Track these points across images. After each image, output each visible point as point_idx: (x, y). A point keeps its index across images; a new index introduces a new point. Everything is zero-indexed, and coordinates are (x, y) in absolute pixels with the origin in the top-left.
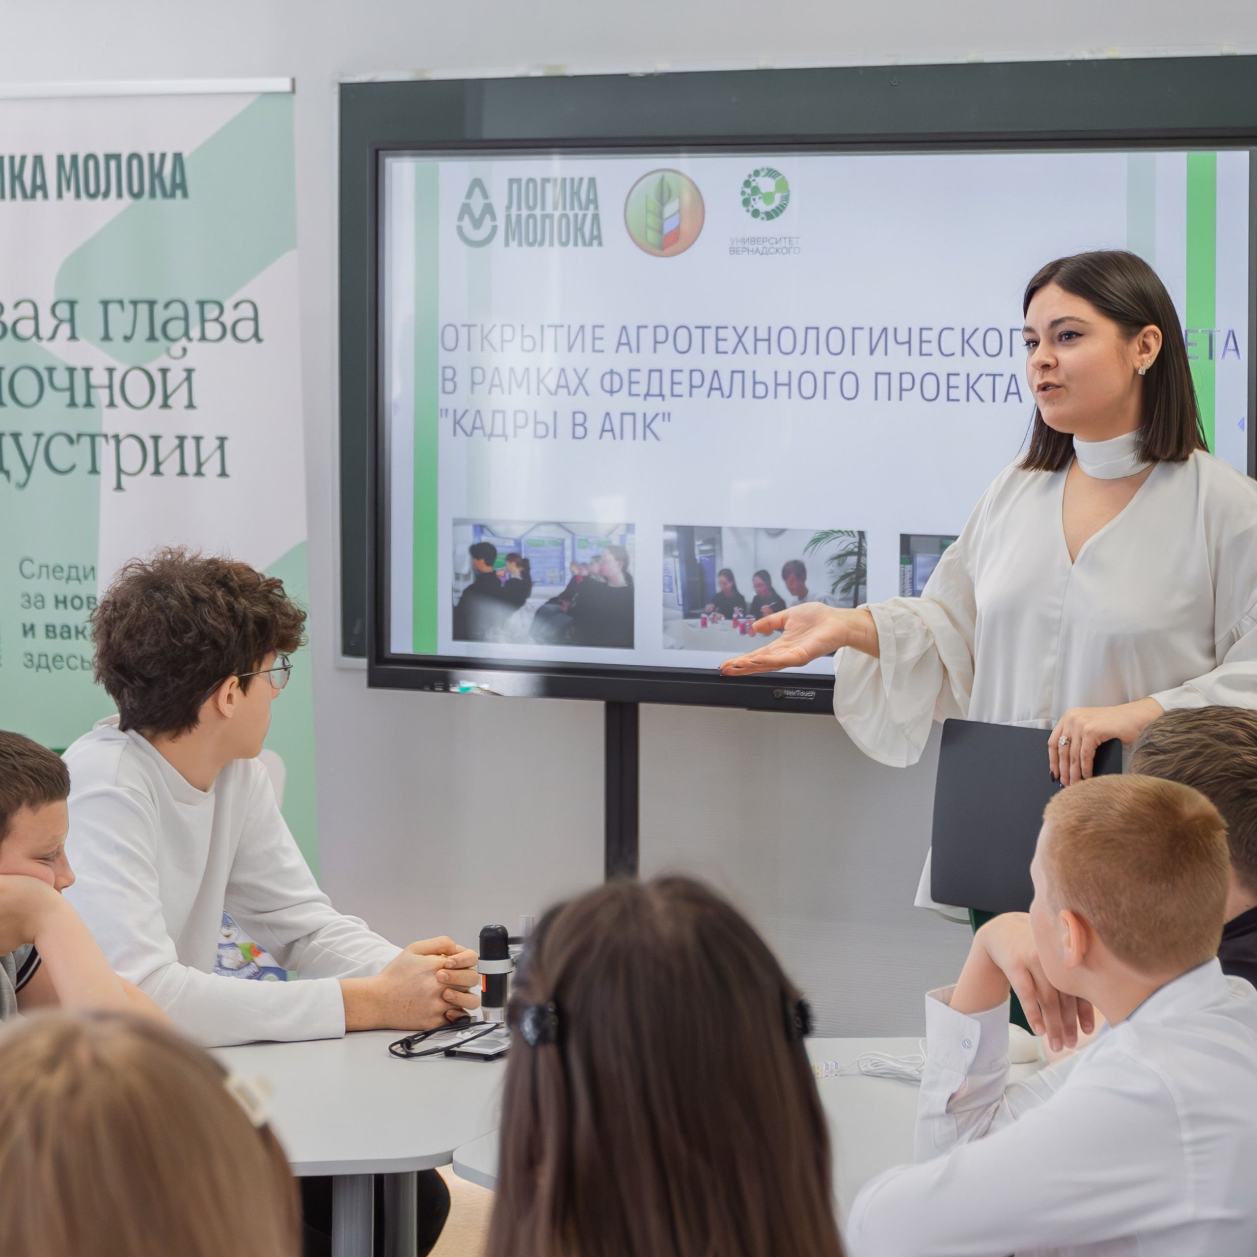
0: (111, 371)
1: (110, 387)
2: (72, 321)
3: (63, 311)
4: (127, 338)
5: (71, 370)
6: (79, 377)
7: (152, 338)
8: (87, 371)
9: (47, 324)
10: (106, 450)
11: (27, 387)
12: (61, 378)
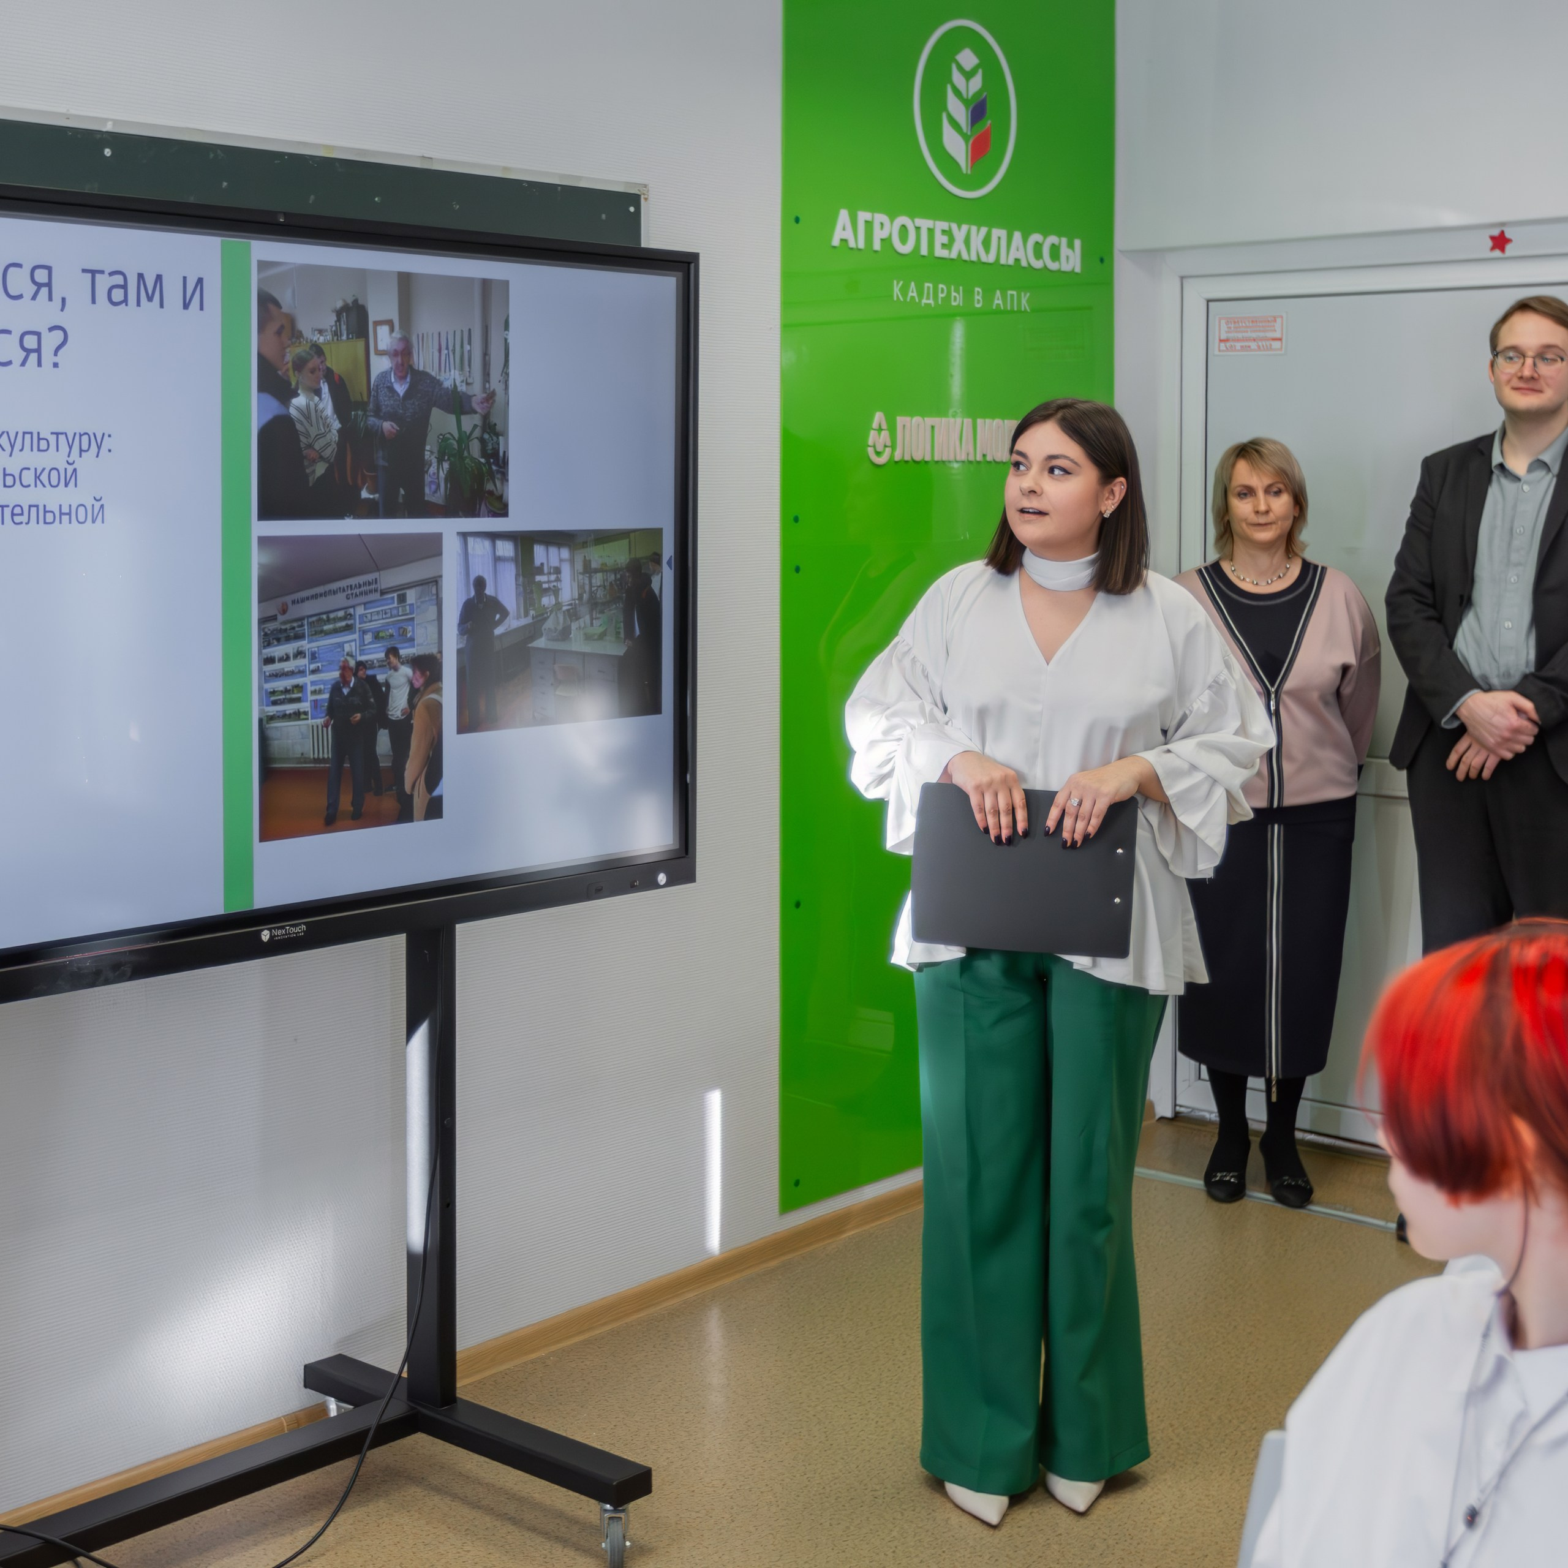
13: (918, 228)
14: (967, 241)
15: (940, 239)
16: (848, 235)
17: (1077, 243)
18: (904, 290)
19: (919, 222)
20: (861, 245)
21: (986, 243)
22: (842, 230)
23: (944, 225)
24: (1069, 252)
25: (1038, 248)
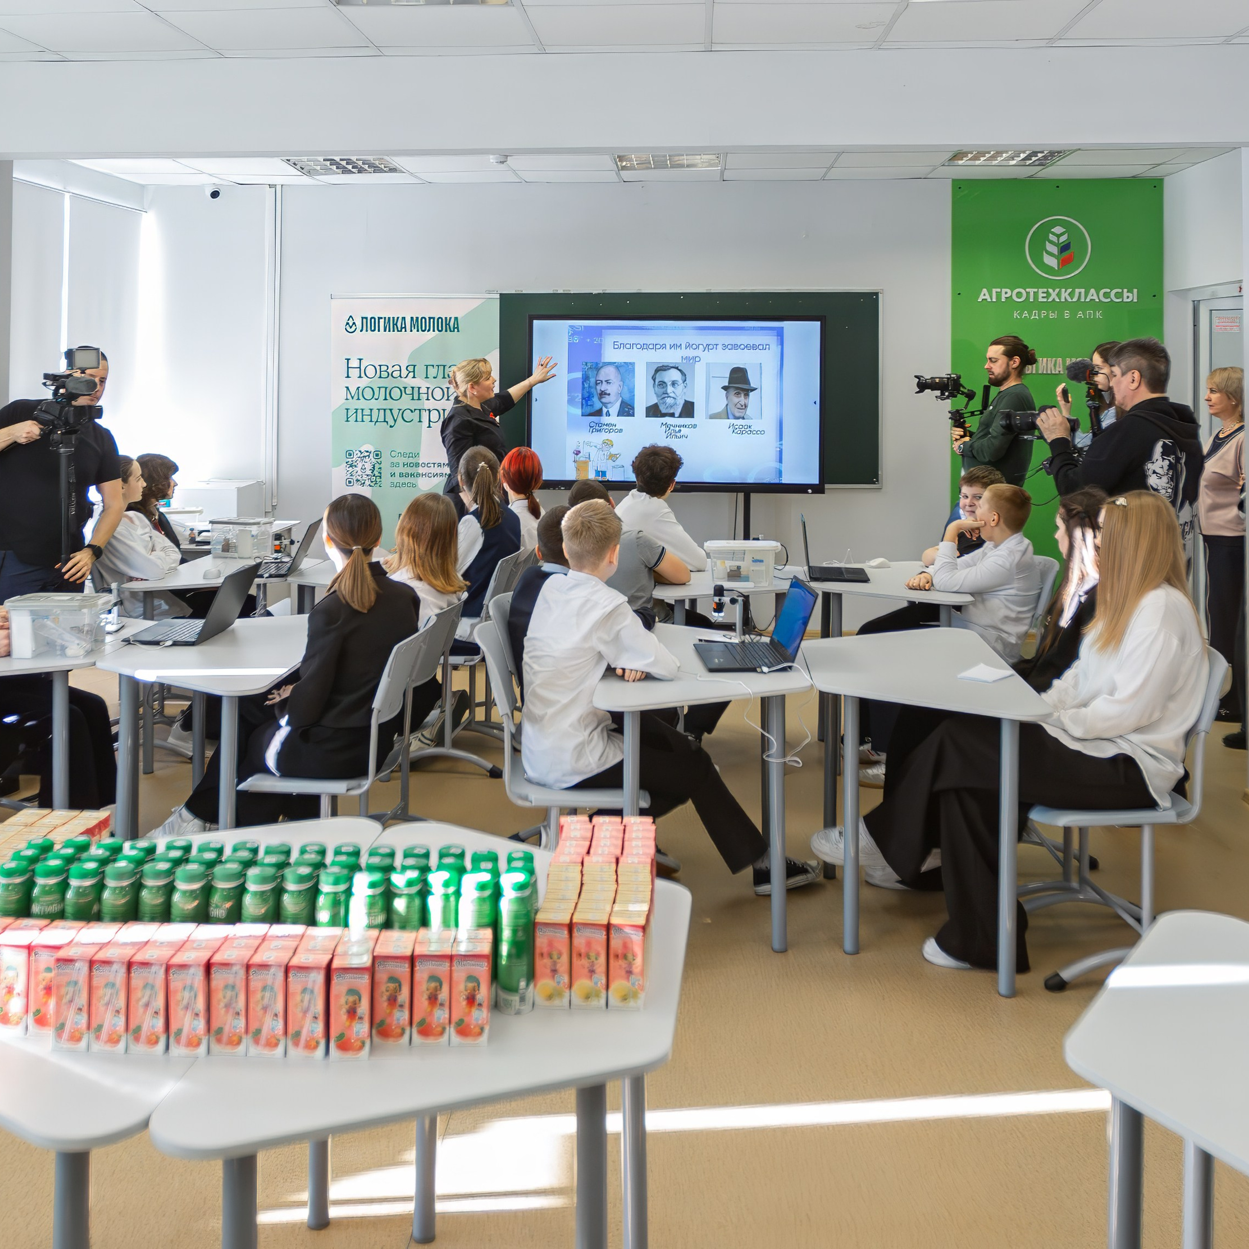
0: (428, 388)
1: (428, 393)
2: (414, 372)
3: (411, 369)
4: (434, 378)
5: (413, 388)
6: (416, 390)
7: (444, 377)
8: (419, 388)
9: (404, 373)
10: (425, 415)
11: (396, 393)
12: (409, 391)
13: (1028, 293)
14: (1059, 295)
15: (1041, 295)
16: (987, 297)
17: (1135, 291)
18: (1021, 314)
19: (1028, 290)
20: (994, 300)
21: (1071, 295)
22: (984, 294)
23: (1045, 290)
24: (1130, 295)
25: (1106, 295)
